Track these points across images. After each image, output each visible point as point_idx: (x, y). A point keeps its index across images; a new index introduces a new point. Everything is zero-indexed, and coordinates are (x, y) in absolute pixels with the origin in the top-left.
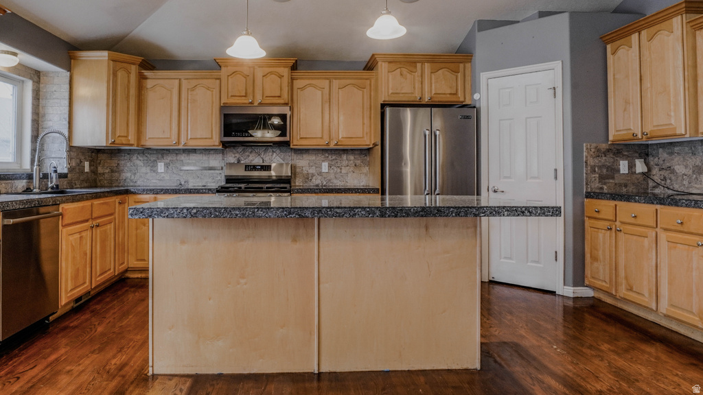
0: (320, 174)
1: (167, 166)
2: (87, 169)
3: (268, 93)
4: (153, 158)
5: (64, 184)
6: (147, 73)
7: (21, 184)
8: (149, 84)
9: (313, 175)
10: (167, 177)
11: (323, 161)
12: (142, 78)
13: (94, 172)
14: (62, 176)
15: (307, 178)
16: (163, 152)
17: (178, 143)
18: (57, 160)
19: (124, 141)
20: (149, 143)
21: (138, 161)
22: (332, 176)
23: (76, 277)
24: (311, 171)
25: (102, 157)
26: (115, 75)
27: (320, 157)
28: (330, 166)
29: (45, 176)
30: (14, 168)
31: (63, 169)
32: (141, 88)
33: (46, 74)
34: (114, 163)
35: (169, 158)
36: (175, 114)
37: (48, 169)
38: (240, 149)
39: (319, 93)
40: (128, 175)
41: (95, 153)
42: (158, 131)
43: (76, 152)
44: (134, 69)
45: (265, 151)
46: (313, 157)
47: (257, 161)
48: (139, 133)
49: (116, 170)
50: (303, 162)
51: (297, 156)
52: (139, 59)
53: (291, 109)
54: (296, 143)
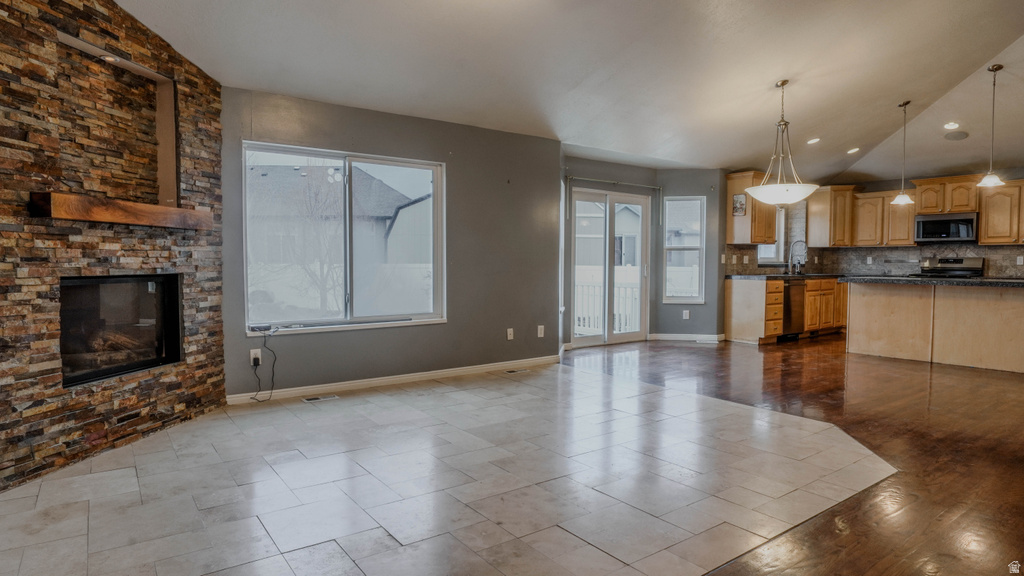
0: (1015, 266)
1: (874, 259)
2: (816, 262)
3: (956, 203)
4: (863, 253)
5: (803, 270)
6: (858, 195)
7: (783, 270)
8: (860, 202)
9: (1007, 267)
10: (874, 267)
11: (1019, 255)
12: (855, 198)
13: (821, 263)
14: (802, 266)
15: (1001, 269)
16: (871, 250)
17: (882, 243)
18: (800, 256)
19: (841, 243)
20: (860, 244)
21: (852, 256)
23: (812, 319)
24: (1004, 264)
25: (825, 252)
26: (835, 200)
27: (1016, 252)
29: (794, 266)
30: (775, 261)
31: (803, 262)
32: (854, 206)
34: (834, 257)
35: (875, 254)
36: (879, 222)
37: (796, 262)
38: (936, 247)
40: (845, 265)
41: (821, 251)
42: (866, 236)
43: (812, 251)
44: (848, 194)
45: (959, 248)
46: (1008, 252)
47: (951, 255)
48: (853, 237)
49: (836, 262)
50: (995, 257)
51: (988, 251)
52: (852, 187)
53: (978, 214)
54: (984, 241)
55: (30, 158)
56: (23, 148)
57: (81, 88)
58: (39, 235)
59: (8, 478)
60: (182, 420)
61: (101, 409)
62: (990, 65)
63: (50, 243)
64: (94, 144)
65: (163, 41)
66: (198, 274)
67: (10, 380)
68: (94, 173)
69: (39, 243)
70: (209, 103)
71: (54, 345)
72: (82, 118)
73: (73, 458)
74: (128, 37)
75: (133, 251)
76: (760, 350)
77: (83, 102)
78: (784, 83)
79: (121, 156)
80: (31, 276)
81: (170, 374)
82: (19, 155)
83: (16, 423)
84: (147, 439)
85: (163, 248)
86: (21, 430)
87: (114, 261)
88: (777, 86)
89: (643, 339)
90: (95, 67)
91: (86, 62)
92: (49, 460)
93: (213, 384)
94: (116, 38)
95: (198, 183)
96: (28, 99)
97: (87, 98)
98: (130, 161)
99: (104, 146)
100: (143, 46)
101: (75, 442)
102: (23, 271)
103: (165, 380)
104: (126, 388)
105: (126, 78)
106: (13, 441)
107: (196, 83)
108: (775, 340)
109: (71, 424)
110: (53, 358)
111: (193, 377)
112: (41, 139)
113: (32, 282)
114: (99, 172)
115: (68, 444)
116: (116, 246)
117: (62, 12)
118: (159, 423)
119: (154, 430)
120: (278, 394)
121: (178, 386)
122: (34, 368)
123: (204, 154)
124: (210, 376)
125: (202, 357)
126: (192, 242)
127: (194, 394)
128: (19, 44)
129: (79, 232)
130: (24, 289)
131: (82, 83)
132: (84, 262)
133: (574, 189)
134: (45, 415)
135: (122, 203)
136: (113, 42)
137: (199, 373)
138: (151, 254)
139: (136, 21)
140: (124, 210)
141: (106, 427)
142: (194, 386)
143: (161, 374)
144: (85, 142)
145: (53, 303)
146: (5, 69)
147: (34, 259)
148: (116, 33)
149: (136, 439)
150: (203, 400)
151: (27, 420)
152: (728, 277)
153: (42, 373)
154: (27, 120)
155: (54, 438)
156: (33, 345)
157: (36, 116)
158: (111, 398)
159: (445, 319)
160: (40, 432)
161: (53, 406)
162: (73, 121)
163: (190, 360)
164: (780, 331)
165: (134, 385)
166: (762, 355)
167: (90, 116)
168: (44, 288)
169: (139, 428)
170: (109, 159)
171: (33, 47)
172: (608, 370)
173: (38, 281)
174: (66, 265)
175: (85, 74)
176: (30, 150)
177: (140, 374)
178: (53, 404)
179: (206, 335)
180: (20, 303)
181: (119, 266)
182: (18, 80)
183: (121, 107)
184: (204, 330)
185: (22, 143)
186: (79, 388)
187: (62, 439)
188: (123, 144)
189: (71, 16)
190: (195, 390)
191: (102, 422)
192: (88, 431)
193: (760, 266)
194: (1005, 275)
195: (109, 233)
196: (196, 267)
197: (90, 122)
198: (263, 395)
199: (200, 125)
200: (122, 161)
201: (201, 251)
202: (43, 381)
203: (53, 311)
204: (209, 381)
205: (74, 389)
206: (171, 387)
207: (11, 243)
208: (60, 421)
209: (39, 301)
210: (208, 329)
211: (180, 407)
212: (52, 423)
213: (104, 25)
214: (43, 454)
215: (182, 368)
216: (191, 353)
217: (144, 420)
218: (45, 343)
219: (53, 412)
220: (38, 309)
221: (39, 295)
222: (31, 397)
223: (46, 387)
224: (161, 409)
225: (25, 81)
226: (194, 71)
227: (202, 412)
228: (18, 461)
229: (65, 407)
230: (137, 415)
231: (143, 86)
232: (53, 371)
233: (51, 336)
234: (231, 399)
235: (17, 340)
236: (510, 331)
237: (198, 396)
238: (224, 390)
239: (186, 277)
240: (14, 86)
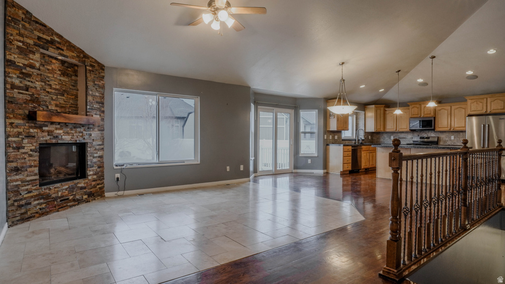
0: (451, 140)
2: (370, 138)
3: (426, 113)
4: (389, 135)
5: (363, 142)
6: (386, 109)
7: (354, 142)
8: (387, 112)
9: (447, 141)
11: (452, 136)
12: (385, 111)
13: (372, 139)
14: (363, 140)
15: (445, 141)
17: (397, 130)
18: (362, 136)
19: (379, 130)
20: (387, 130)
21: (385, 136)
22: (456, 141)
23: (365, 163)
24: (447, 139)
25: (375, 134)
26: (377, 111)
27: (451, 134)
28: (455, 137)
29: (359, 140)
30: (352, 138)
31: (363, 138)
32: (385, 114)
33: (359, 112)
34: (378, 136)
35: (395, 135)
36: (395, 121)
37: (360, 139)
39: (446, 111)
40: (382, 140)
41: (372, 134)
42: (390, 127)
43: (366, 133)
44: (382, 109)
45: (428, 132)
46: (447, 134)
47: (425, 135)
48: (385, 127)
49: (379, 138)
50: (443, 137)
51: (440, 134)
52: (384, 105)
53: (435, 118)
54: (437, 129)
55: (29, 98)
56: (27, 94)
57: (48, 70)
58: (31, 127)
59: (18, 221)
60: (86, 202)
61: (54, 196)
62: (430, 55)
63: (36, 130)
64: (53, 91)
65: (81, 50)
66: (94, 143)
67: (19, 183)
68: (53, 102)
69: (31, 130)
70: (100, 73)
71: (36, 170)
72: (49, 81)
73: (42, 214)
74: (67, 49)
75: (68, 133)
76: (341, 177)
77: (49, 75)
78: (343, 63)
79: (63, 96)
80: (28, 143)
81: (82, 183)
82: (25, 97)
83: (21, 200)
84: (71, 209)
85: (80, 132)
86: (23, 202)
87: (60, 137)
88: (340, 65)
89: (291, 172)
90: (54, 61)
91: (51, 59)
92: (33, 215)
93: (99, 188)
94: (63, 50)
95: (94, 106)
96: (29, 75)
97: (51, 73)
98: (67, 97)
99: (57, 92)
100: (73, 52)
101: (43, 208)
102: (26, 141)
103: (80, 185)
104: (63, 188)
105: (66, 65)
106: (20, 206)
107: (94, 66)
108: (348, 172)
109: (42, 201)
110: (35, 175)
111: (91, 185)
112: (33, 90)
113: (28, 145)
114: (55, 102)
115: (40, 209)
116: (61, 132)
117: (42, 42)
118: (77, 203)
119: (74, 205)
120: (127, 192)
121: (85, 188)
122: (28, 178)
123: (97, 94)
124: (98, 184)
125: (95, 177)
126: (91, 130)
127: (91, 191)
128: (26, 55)
129: (47, 126)
130: (26, 148)
131: (49, 67)
132: (48, 138)
133: (259, 107)
134: (32, 197)
135: (64, 114)
136: (61, 52)
137: (93, 183)
138: (75, 134)
139: (71, 43)
140: (65, 117)
141: (56, 203)
142: (91, 188)
143: (78, 183)
144: (50, 90)
145: (36, 154)
146: (21, 65)
147: (30, 136)
148: (63, 48)
149: (67, 209)
150: (95, 194)
151: (25, 198)
152: (328, 145)
153: (31, 180)
154: (28, 83)
155: (35, 207)
156: (28, 170)
157: (32, 82)
158: (58, 192)
159: (199, 162)
160: (30, 204)
161: (35, 194)
162: (45, 82)
163: (90, 178)
164: (350, 168)
165: (67, 187)
166: (342, 178)
167: (52, 80)
168: (33, 148)
169: (69, 204)
170: (59, 97)
171: (31, 56)
172: (275, 184)
173: (31, 145)
174: (42, 139)
175: (50, 64)
176: (29, 95)
177: (69, 182)
178: (35, 193)
179: (97, 168)
180: (24, 153)
181: (62, 139)
182: (25, 69)
183: (64, 76)
184: (96, 166)
185: (26, 92)
186: (45, 187)
187: (38, 207)
188: (64, 91)
189: (45, 43)
190: (92, 190)
191: (54, 201)
192: (48, 204)
193: (343, 140)
194: (447, 144)
195: (58, 126)
196: (93, 140)
197: (51, 83)
198: (120, 193)
199: (96, 83)
200: (64, 98)
201: (95, 133)
202: (32, 184)
203: (36, 156)
204: (98, 187)
205: (43, 187)
206: (82, 188)
207: (21, 130)
208: (38, 200)
209: (31, 153)
210: (98, 165)
211: (85, 197)
212: (35, 200)
213: (58, 45)
214: (31, 212)
215: (87, 181)
216: (90, 175)
217: (70, 201)
218: (33, 169)
219: (35, 196)
220: (30, 156)
221: (31, 150)
222: (27, 190)
223: (33, 186)
224: (78, 197)
225: (28, 69)
226: (94, 61)
227: (95, 199)
228: (22, 214)
229: (40, 194)
230: (68, 199)
231: (73, 67)
232: (36, 180)
233: (35, 166)
234: (107, 194)
235: (22, 167)
236: (228, 168)
237: (93, 192)
238: (104, 191)
239: (89, 144)
240: (24, 71)
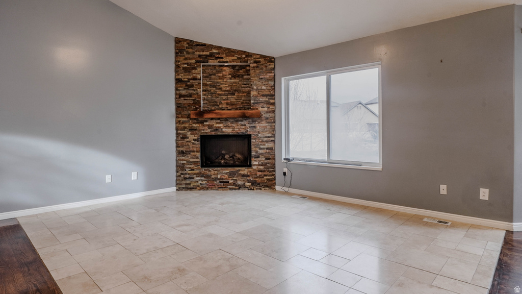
55: (192, 102)
56: (190, 100)
57: (219, 76)
58: (194, 123)
59: (183, 188)
60: (248, 189)
61: (213, 176)
63: (198, 125)
64: (223, 93)
65: (243, 51)
66: (259, 135)
67: (185, 162)
68: (223, 102)
69: (194, 125)
70: (266, 67)
71: (199, 154)
72: (219, 86)
73: (203, 189)
74: (227, 56)
75: (227, 127)
77: (219, 81)
79: (234, 95)
80: (191, 134)
81: (244, 171)
82: (189, 102)
83: (186, 174)
84: (231, 191)
85: (242, 125)
86: (187, 176)
87: (220, 130)
90: (225, 68)
91: (221, 68)
92: (194, 187)
93: (267, 179)
94: (222, 58)
95: (260, 99)
96: (192, 86)
97: (221, 79)
98: (238, 96)
99: (227, 93)
100: (234, 56)
101: (203, 184)
102: (189, 133)
103: (242, 173)
104: (224, 172)
105: (237, 68)
106: (186, 179)
107: (260, 61)
109: (203, 178)
110: (197, 158)
111: (256, 174)
112: (195, 96)
113: (191, 136)
114: (226, 101)
115: (201, 184)
116: (221, 125)
117: (202, 58)
118: (238, 188)
119: (235, 189)
120: (292, 190)
121: (248, 176)
122: (191, 160)
123: (264, 88)
124: (266, 176)
125: (262, 167)
126: (257, 122)
127: (255, 181)
128: (189, 72)
129: (206, 121)
130: (189, 138)
131: (220, 75)
132: (209, 131)
134: (195, 174)
136: (221, 60)
137: (259, 174)
138: (236, 127)
139: (230, 49)
141: (215, 183)
142: (257, 178)
143: (239, 170)
144: (220, 93)
145: (198, 142)
146: (186, 80)
147: (192, 130)
148: (222, 56)
149: (227, 190)
150: (261, 185)
151: (189, 174)
153: (194, 162)
154: (191, 92)
155: (197, 182)
156: (191, 153)
157: (194, 90)
158: (217, 174)
160: (193, 178)
161: (197, 172)
162: (215, 87)
163: (254, 167)
165: (228, 172)
167: (222, 84)
168: (195, 138)
169: (229, 187)
170: (229, 96)
171: (193, 71)
173: (193, 136)
174: (203, 131)
175: (221, 72)
176: (192, 100)
177: (230, 168)
178: (197, 171)
179: (264, 159)
180: (188, 142)
181: (222, 132)
182: (189, 82)
183: (235, 78)
184: (263, 157)
185: (190, 98)
186: (206, 168)
187: (200, 182)
188: (235, 91)
189: (205, 58)
190: (257, 179)
191: (213, 180)
192: (208, 182)
195: (219, 121)
196: (259, 132)
197: (222, 86)
198: (286, 189)
199: (261, 77)
201: (261, 126)
202: (194, 164)
203: (198, 145)
204: (265, 177)
205: (204, 169)
206: (243, 176)
207: (187, 125)
208: (198, 177)
209: (194, 141)
210: (265, 157)
211: (248, 184)
212: (197, 177)
213: (217, 56)
214: (194, 184)
215: (250, 170)
216: (255, 165)
217: (231, 184)
218: (195, 153)
219: (197, 174)
220: (193, 144)
221: (194, 140)
222: (190, 168)
223: (195, 166)
224: (239, 182)
225: (191, 81)
226: (258, 56)
227: (261, 189)
228: (186, 184)
229: (200, 173)
230: (228, 182)
231: (245, 68)
232: (197, 162)
233: (197, 152)
234: (278, 188)
235: (187, 151)
237: (258, 182)
238: (275, 183)
239: (252, 136)
240: (188, 83)
